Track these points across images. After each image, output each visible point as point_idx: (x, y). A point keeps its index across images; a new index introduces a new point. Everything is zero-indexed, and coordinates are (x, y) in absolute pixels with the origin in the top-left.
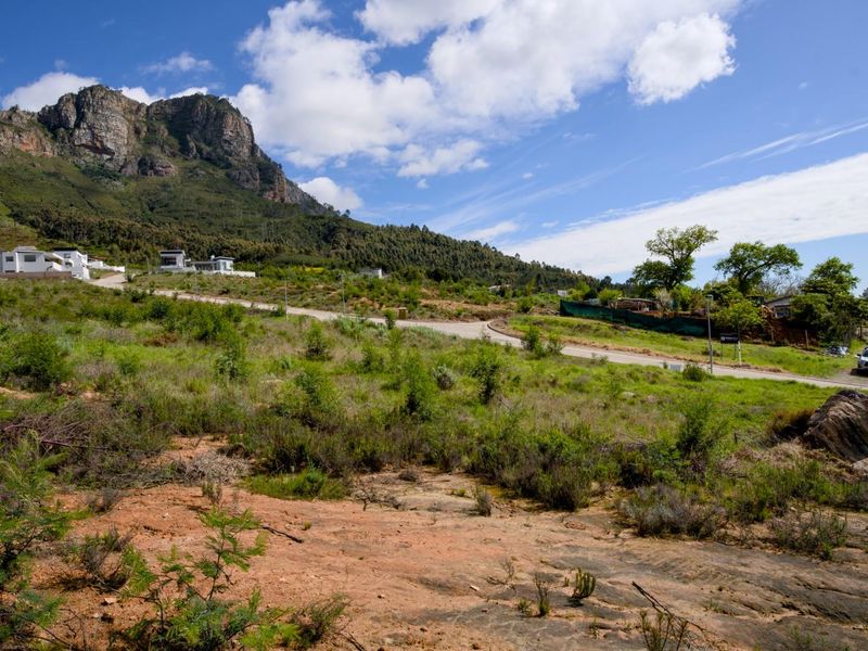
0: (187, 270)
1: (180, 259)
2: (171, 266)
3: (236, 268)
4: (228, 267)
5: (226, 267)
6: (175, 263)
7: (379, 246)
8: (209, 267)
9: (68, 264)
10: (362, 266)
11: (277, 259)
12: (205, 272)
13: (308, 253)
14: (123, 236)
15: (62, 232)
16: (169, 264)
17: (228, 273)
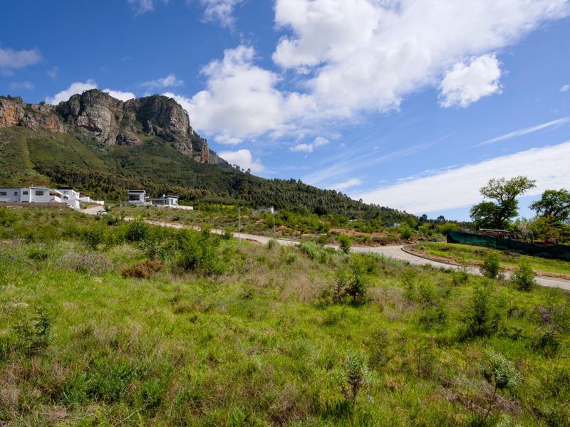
0: (146, 204)
1: (142, 196)
2: (135, 201)
3: (179, 204)
4: (174, 203)
5: (173, 203)
6: (138, 199)
7: (270, 192)
8: (161, 202)
9: (65, 197)
10: (260, 205)
11: (204, 199)
12: (159, 206)
13: (223, 196)
14: (104, 182)
15: (66, 179)
16: (134, 200)
17: (175, 207)
